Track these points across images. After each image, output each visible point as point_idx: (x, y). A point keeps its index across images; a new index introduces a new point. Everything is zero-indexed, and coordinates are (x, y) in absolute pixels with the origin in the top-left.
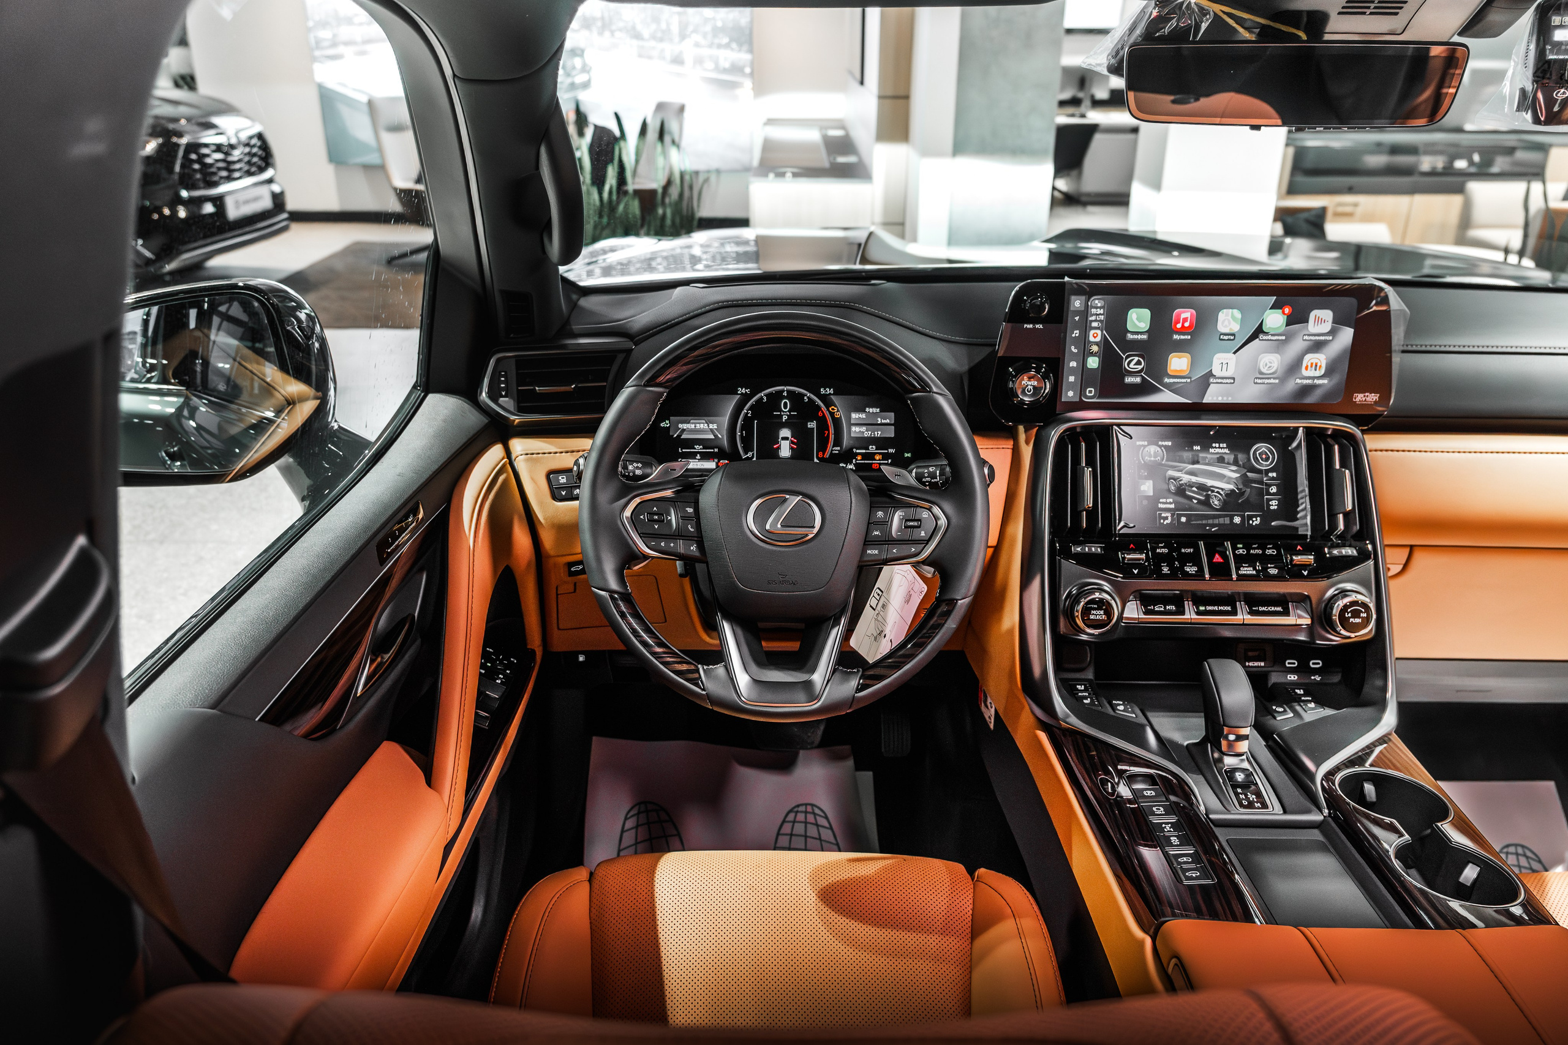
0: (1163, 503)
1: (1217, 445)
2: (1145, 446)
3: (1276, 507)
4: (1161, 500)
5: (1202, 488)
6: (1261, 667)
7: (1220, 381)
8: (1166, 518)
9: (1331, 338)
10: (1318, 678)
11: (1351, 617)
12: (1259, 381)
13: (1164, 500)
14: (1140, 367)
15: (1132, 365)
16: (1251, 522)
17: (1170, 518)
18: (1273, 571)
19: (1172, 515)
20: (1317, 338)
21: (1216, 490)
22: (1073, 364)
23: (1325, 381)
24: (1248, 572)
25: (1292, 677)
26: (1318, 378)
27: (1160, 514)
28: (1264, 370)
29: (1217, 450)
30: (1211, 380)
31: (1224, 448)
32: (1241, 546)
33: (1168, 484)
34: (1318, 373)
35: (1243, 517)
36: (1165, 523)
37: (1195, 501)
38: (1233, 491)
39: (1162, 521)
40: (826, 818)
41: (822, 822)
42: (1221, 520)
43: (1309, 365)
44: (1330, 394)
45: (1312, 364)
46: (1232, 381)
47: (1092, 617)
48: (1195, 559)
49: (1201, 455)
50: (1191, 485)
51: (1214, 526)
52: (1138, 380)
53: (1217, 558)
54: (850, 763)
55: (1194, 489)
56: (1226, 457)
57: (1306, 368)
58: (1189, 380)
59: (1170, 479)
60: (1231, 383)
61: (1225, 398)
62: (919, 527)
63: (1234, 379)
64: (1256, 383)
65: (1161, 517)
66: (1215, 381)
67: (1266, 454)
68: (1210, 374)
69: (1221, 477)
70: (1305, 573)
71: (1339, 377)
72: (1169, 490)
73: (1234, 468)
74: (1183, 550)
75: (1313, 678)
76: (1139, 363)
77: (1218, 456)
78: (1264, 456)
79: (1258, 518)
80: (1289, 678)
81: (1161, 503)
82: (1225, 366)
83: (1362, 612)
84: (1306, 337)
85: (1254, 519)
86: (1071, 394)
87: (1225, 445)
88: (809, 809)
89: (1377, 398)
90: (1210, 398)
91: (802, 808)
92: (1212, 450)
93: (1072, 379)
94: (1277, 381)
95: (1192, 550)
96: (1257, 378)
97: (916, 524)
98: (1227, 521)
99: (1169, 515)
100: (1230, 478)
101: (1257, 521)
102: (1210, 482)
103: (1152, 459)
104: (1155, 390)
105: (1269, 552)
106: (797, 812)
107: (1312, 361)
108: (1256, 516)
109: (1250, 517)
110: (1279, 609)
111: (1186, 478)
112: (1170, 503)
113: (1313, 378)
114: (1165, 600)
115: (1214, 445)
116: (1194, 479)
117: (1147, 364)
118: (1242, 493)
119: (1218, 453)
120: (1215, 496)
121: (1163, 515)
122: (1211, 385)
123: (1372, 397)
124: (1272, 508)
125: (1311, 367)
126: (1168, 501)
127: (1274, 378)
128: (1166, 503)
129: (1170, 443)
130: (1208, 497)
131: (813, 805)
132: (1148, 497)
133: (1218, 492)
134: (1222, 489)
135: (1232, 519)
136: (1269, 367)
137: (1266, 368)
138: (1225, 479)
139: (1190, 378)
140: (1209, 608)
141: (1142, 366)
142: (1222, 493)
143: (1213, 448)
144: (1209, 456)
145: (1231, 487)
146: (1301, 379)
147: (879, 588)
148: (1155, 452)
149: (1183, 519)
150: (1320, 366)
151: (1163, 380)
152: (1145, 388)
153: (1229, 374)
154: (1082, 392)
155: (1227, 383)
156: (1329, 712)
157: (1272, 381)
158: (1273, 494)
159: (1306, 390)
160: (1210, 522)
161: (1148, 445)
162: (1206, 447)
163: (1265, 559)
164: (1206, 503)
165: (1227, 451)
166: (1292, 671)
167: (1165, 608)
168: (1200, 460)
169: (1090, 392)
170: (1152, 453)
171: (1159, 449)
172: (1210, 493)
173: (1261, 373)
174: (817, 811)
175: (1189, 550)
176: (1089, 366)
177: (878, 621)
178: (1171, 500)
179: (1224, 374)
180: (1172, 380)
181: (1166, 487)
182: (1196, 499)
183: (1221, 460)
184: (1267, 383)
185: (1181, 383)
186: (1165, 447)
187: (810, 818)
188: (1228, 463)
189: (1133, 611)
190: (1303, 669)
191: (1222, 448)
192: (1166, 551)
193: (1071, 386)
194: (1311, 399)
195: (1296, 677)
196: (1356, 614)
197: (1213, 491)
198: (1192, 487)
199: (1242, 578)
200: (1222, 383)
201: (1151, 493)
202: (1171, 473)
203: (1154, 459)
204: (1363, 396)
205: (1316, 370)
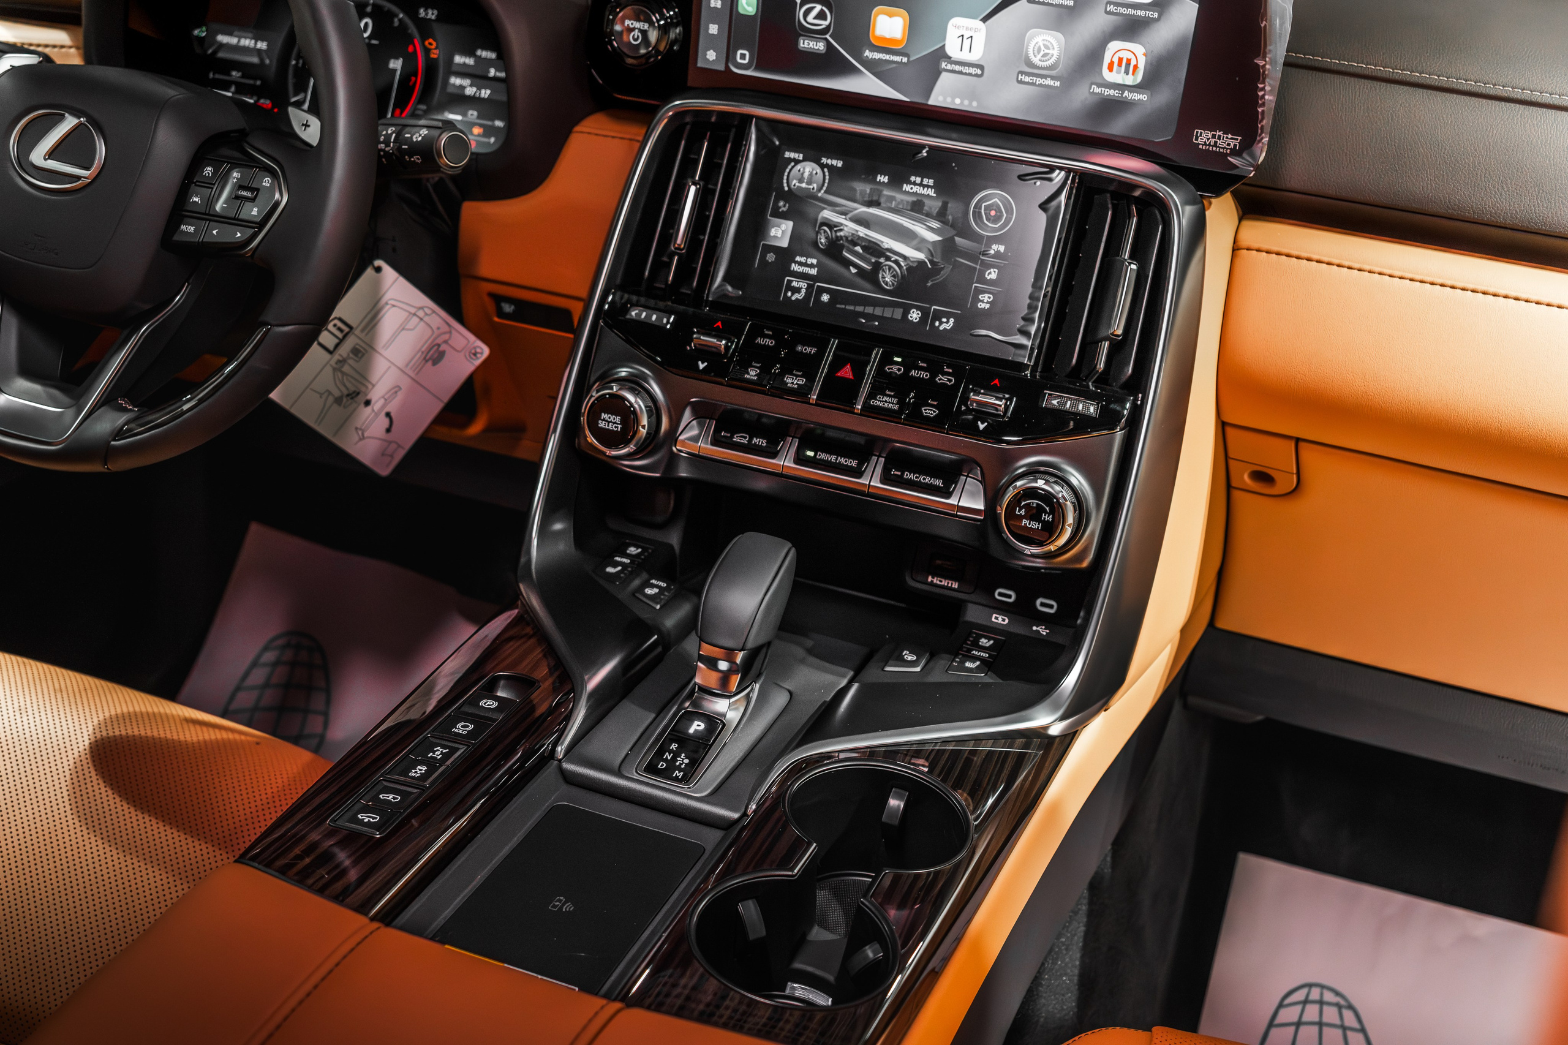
0: (800, 264)
1: (918, 180)
2: (797, 162)
3: (988, 306)
4: (798, 259)
5: (873, 249)
6: (951, 589)
7: (957, 68)
8: (798, 290)
9: (1156, 15)
10: (1043, 631)
11: (1025, 517)
12: (1027, 79)
13: (803, 259)
14: (825, 23)
15: (810, 18)
16: (937, 324)
17: (803, 291)
18: (929, 412)
19: (810, 287)
20: (1131, 12)
21: (894, 257)
22: (716, 4)
23: (1143, 97)
24: (886, 405)
25: (1000, 620)
26: (1132, 88)
27: (790, 282)
28: (1036, 60)
29: (916, 189)
30: (943, 65)
31: (928, 186)
32: (899, 360)
33: (818, 233)
34: (1130, 80)
35: (925, 313)
36: (793, 298)
37: (854, 270)
38: (921, 263)
39: (789, 294)
42: (888, 313)
43: (1116, 60)
44: (1152, 122)
45: (1120, 60)
46: (979, 72)
47: (602, 424)
48: (810, 366)
49: (886, 192)
50: (854, 241)
51: (870, 317)
52: (821, 46)
53: (847, 372)
55: (858, 249)
56: (927, 202)
57: (1110, 67)
58: (905, 60)
59: (823, 224)
60: (976, 75)
61: (966, 102)
62: (253, 200)
63: (981, 67)
64: (1021, 82)
65: (789, 287)
66: (949, 67)
67: (998, 210)
68: (941, 54)
69: (906, 236)
70: (982, 426)
71: (1170, 94)
72: (815, 244)
73: (935, 225)
74: (800, 348)
75: (1034, 628)
76: (821, 16)
77: (915, 199)
78: (993, 213)
79: (952, 320)
80: (993, 620)
81: (796, 262)
82: (967, 43)
83: (1046, 512)
84: (1111, 8)
85: (944, 320)
86: (711, 55)
87: (931, 182)
89: (1237, 142)
90: (941, 98)
92: (907, 187)
93: (713, 29)
94: (1058, 84)
95: (814, 350)
96: (1022, 73)
98: (898, 314)
99: (803, 285)
100: (923, 240)
101: (947, 325)
102: (888, 242)
103: (804, 185)
104: (846, 69)
105: (942, 379)
107: (1121, 54)
108: (948, 315)
109: (938, 316)
110: (938, 482)
111: (850, 227)
112: (811, 266)
113: (1122, 87)
114: (755, 427)
115: (913, 179)
116: (862, 231)
117: (837, 20)
118: (936, 270)
119: (916, 194)
120: (890, 268)
121: (794, 284)
122: (944, 75)
123: (1227, 141)
124: (981, 306)
125: (1120, 64)
126: (810, 261)
127: (1053, 78)
128: (805, 265)
129: (840, 164)
130: (877, 267)
132: (777, 250)
133: (896, 262)
134: (905, 258)
135: (906, 313)
136: (1045, 55)
137: (1039, 57)
138: (915, 242)
139: (908, 55)
140: (822, 456)
141: (827, 23)
142: (903, 264)
143: (910, 183)
144: (899, 196)
145: (921, 256)
146: (1099, 85)
147: (340, 319)
148: (811, 174)
149: (825, 298)
150: (1136, 67)
151: (861, 53)
152: (832, 63)
153: (975, 56)
154: (729, 56)
155: (970, 74)
157: (1049, 82)
158: (991, 282)
159: (1109, 107)
160: (869, 310)
161: (804, 160)
162: (897, 181)
163: (928, 390)
164: (871, 277)
165: (931, 192)
166: (1002, 608)
167: (750, 440)
168: (882, 200)
169: (743, 57)
170: (806, 175)
171: (819, 170)
172: (882, 260)
173: (1030, 64)
175: (808, 350)
176: (741, 11)
178: (814, 261)
179: (964, 56)
180: (877, 56)
181: (812, 234)
182: (856, 266)
183: (917, 207)
184: (1040, 85)
185: (893, 61)
186: (831, 168)
188: (928, 215)
189: (695, 435)
190: (1022, 610)
191: (924, 186)
192: (771, 343)
193: (713, 42)
194: (1117, 127)
195: (1007, 621)
196: (1034, 514)
197: (888, 259)
198: (856, 244)
199: (870, 411)
200: (960, 73)
201: (785, 244)
202: (827, 214)
203: (807, 186)
204: (1210, 135)
205: (1127, 72)
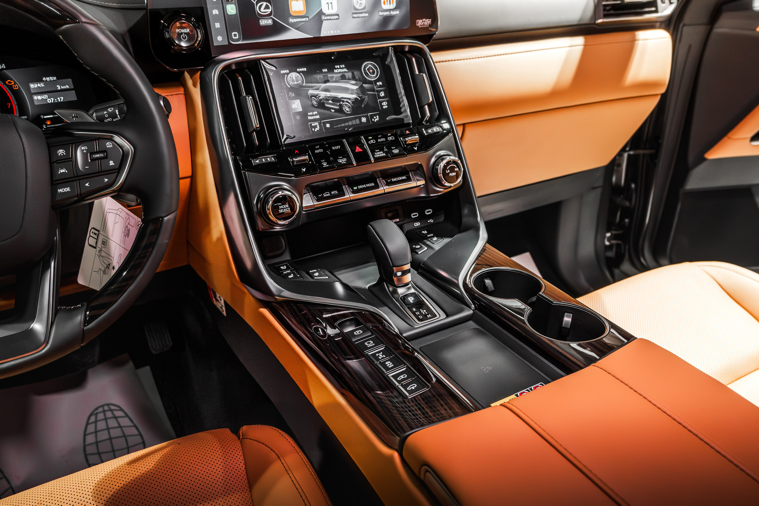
0: (311, 116)
1: (338, 67)
2: (288, 74)
3: (387, 107)
4: (309, 114)
5: (336, 100)
7: (329, 18)
8: (315, 127)
10: (431, 221)
11: (450, 172)
12: (356, 16)
13: (311, 113)
14: (269, 11)
15: (262, 10)
16: (373, 120)
17: (318, 126)
18: (396, 151)
19: (320, 124)
21: (345, 100)
22: (215, 12)
23: (397, 12)
24: (380, 155)
25: (417, 224)
26: (393, 10)
27: (311, 124)
28: (357, 7)
29: (340, 70)
30: (323, 18)
31: (343, 68)
32: (371, 138)
33: (311, 101)
34: (392, 7)
35: (367, 117)
36: (316, 131)
37: (333, 111)
38: (356, 99)
39: (313, 129)
40: (121, 410)
41: (119, 414)
42: (354, 122)
44: (403, 21)
46: (337, 17)
47: (281, 211)
48: (343, 153)
49: (329, 75)
50: (327, 99)
51: (349, 127)
52: (270, 22)
53: (358, 150)
54: (131, 365)
55: (330, 101)
56: (346, 74)
57: (384, 3)
58: (307, 19)
59: (311, 96)
60: (337, 19)
61: (335, 32)
62: (106, 157)
63: (338, 15)
64: (354, 18)
65: (312, 127)
66: (326, 18)
67: (372, 69)
68: (321, 13)
69: (346, 90)
70: (416, 149)
71: (405, 8)
72: (313, 105)
73: (353, 82)
74: (333, 148)
75: (429, 221)
76: (267, 7)
77: (341, 75)
78: (371, 71)
79: (377, 116)
80: (415, 225)
81: (309, 116)
82: (330, 5)
83: (455, 167)
85: (375, 117)
86: (220, 38)
87: (344, 66)
88: (106, 408)
89: (430, 22)
90: (325, 33)
91: (101, 409)
92: (336, 71)
93: (217, 25)
94: (367, 15)
95: (339, 147)
96: (353, 13)
97: (102, 155)
98: (358, 121)
99: (317, 124)
100: (352, 90)
101: (377, 119)
102: (340, 95)
103: (295, 83)
104: (284, 29)
105: (390, 138)
106: (97, 414)
108: (375, 115)
109: (372, 116)
110: (404, 178)
111: (323, 95)
112: (316, 115)
113: (390, 10)
114: (329, 187)
115: (336, 67)
116: (328, 94)
117: (275, 8)
118: (362, 100)
119: (340, 72)
120: (346, 105)
121: (313, 125)
122: (324, 22)
123: (427, 22)
124: (384, 107)
125: (387, 1)
126: (314, 113)
127: (365, 13)
128: (313, 115)
129: (305, 69)
130: (341, 106)
131: (108, 405)
132: (299, 113)
133: (347, 102)
134: (349, 99)
135: (360, 120)
136: (360, 4)
137: (358, 5)
138: (350, 92)
139: (308, 17)
140: (360, 187)
142: (350, 102)
143: (336, 69)
144: (335, 75)
145: (355, 96)
146: (382, 11)
147: (94, 228)
148: (296, 78)
149: (328, 126)
151: (289, 20)
152: (277, 29)
153: (334, 11)
154: (229, 37)
155: (334, 19)
156: (446, 240)
157: (364, 15)
158: (383, 97)
159: (387, 20)
160: (346, 124)
161: (290, 72)
162: (331, 70)
163: (389, 145)
164: (340, 110)
165: (345, 70)
166: (416, 220)
167: (331, 194)
168: (329, 79)
169: (235, 35)
170: (294, 78)
171: (298, 75)
172: (341, 103)
173: (356, 9)
174: (112, 407)
175: (337, 147)
176: (229, 13)
177: (102, 257)
178: (316, 113)
179: (331, 11)
180: (295, 20)
181: (310, 103)
182: (333, 109)
183: (343, 77)
184: (361, 17)
185: (302, 22)
186: (303, 72)
187: (109, 414)
188: (349, 79)
189: (309, 201)
190: (422, 218)
191: (342, 68)
192: (321, 150)
193: (219, 32)
194: (391, 27)
195: (419, 224)
196: (452, 170)
197: (343, 101)
198: (329, 100)
199: (377, 160)
200: (331, 19)
201: (300, 109)
202: (311, 92)
203: (297, 83)
204: (422, 22)
205: (390, 3)
